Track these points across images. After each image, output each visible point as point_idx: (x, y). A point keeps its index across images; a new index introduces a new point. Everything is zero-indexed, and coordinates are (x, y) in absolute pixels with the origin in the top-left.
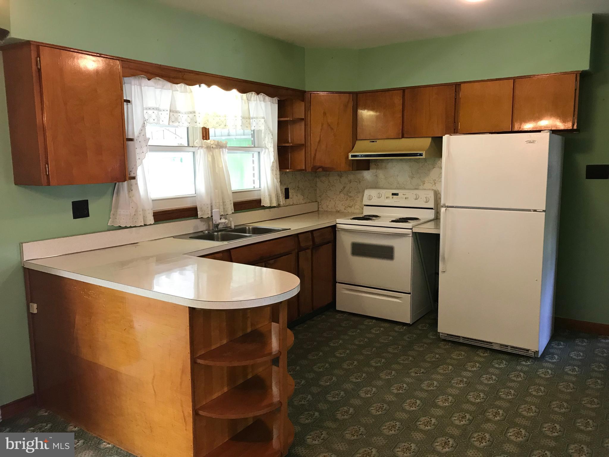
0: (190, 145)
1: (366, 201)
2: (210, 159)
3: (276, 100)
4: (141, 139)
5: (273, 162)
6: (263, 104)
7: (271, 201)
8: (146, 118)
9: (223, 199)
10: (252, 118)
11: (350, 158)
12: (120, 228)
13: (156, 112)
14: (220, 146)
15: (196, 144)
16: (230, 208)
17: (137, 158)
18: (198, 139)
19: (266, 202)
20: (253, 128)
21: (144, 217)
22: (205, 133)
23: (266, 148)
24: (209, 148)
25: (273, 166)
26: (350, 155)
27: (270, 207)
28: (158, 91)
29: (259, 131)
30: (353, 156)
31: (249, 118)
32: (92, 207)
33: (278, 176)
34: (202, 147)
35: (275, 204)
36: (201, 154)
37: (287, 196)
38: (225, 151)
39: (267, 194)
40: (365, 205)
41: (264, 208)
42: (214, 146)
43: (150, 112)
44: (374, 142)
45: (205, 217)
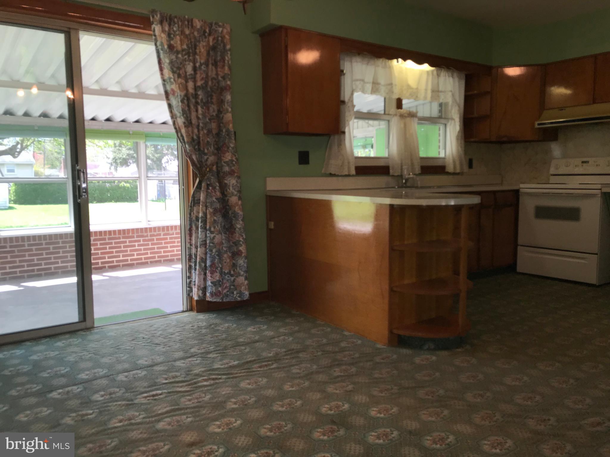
0: (387, 113)
1: (552, 171)
2: (402, 126)
3: (463, 76)
4: (349, 104)
5: (459, 132)
6: (451, 79)
7: (455, 167)
8: (354, 88)
9: (412, 160)
10: (441, 92)
11: (537, 126)
12: (331, 175)
13: (362, 83)
14: (412, 115)
15: (391, 113)
16: (418, 170)
17: (346, 120)
18: (393, 109)
19: (450, 168)
20: (441, 101)
21: (349, 168)
22: (399, 104)
23: (452, 119)
24: (402, 116)
25: (458, 136)
26: (537, 123)
27: (454, 174)
28: (364, 66)
29: (446, 104)
30: (539, 124)
31: (438, 91)
32: (312, 157)
33: (463, 146)
34: (396, 115)
35: (458, 171)
36: (395, 121)
37: (470, 166)
38: (416, 120)
39: (451, 161)
40: (552, 175)
41: (448, 173)
42: (406, 115)
43: (358, 83)
44: (563, 110)
45: (396, 174)
